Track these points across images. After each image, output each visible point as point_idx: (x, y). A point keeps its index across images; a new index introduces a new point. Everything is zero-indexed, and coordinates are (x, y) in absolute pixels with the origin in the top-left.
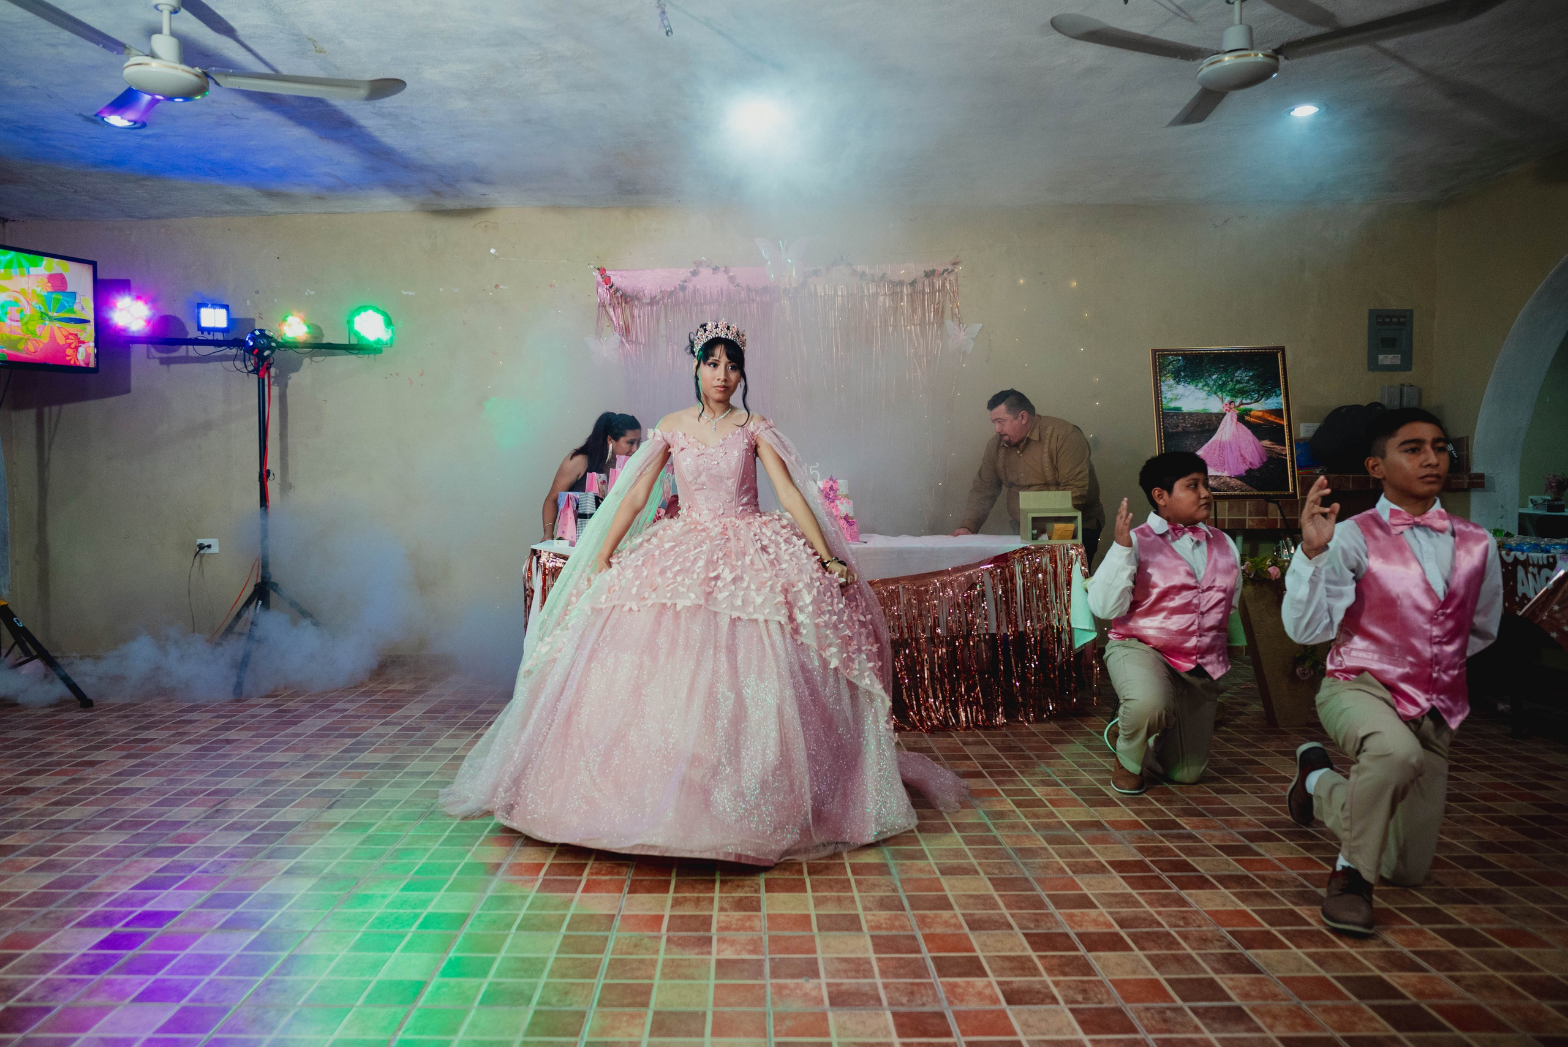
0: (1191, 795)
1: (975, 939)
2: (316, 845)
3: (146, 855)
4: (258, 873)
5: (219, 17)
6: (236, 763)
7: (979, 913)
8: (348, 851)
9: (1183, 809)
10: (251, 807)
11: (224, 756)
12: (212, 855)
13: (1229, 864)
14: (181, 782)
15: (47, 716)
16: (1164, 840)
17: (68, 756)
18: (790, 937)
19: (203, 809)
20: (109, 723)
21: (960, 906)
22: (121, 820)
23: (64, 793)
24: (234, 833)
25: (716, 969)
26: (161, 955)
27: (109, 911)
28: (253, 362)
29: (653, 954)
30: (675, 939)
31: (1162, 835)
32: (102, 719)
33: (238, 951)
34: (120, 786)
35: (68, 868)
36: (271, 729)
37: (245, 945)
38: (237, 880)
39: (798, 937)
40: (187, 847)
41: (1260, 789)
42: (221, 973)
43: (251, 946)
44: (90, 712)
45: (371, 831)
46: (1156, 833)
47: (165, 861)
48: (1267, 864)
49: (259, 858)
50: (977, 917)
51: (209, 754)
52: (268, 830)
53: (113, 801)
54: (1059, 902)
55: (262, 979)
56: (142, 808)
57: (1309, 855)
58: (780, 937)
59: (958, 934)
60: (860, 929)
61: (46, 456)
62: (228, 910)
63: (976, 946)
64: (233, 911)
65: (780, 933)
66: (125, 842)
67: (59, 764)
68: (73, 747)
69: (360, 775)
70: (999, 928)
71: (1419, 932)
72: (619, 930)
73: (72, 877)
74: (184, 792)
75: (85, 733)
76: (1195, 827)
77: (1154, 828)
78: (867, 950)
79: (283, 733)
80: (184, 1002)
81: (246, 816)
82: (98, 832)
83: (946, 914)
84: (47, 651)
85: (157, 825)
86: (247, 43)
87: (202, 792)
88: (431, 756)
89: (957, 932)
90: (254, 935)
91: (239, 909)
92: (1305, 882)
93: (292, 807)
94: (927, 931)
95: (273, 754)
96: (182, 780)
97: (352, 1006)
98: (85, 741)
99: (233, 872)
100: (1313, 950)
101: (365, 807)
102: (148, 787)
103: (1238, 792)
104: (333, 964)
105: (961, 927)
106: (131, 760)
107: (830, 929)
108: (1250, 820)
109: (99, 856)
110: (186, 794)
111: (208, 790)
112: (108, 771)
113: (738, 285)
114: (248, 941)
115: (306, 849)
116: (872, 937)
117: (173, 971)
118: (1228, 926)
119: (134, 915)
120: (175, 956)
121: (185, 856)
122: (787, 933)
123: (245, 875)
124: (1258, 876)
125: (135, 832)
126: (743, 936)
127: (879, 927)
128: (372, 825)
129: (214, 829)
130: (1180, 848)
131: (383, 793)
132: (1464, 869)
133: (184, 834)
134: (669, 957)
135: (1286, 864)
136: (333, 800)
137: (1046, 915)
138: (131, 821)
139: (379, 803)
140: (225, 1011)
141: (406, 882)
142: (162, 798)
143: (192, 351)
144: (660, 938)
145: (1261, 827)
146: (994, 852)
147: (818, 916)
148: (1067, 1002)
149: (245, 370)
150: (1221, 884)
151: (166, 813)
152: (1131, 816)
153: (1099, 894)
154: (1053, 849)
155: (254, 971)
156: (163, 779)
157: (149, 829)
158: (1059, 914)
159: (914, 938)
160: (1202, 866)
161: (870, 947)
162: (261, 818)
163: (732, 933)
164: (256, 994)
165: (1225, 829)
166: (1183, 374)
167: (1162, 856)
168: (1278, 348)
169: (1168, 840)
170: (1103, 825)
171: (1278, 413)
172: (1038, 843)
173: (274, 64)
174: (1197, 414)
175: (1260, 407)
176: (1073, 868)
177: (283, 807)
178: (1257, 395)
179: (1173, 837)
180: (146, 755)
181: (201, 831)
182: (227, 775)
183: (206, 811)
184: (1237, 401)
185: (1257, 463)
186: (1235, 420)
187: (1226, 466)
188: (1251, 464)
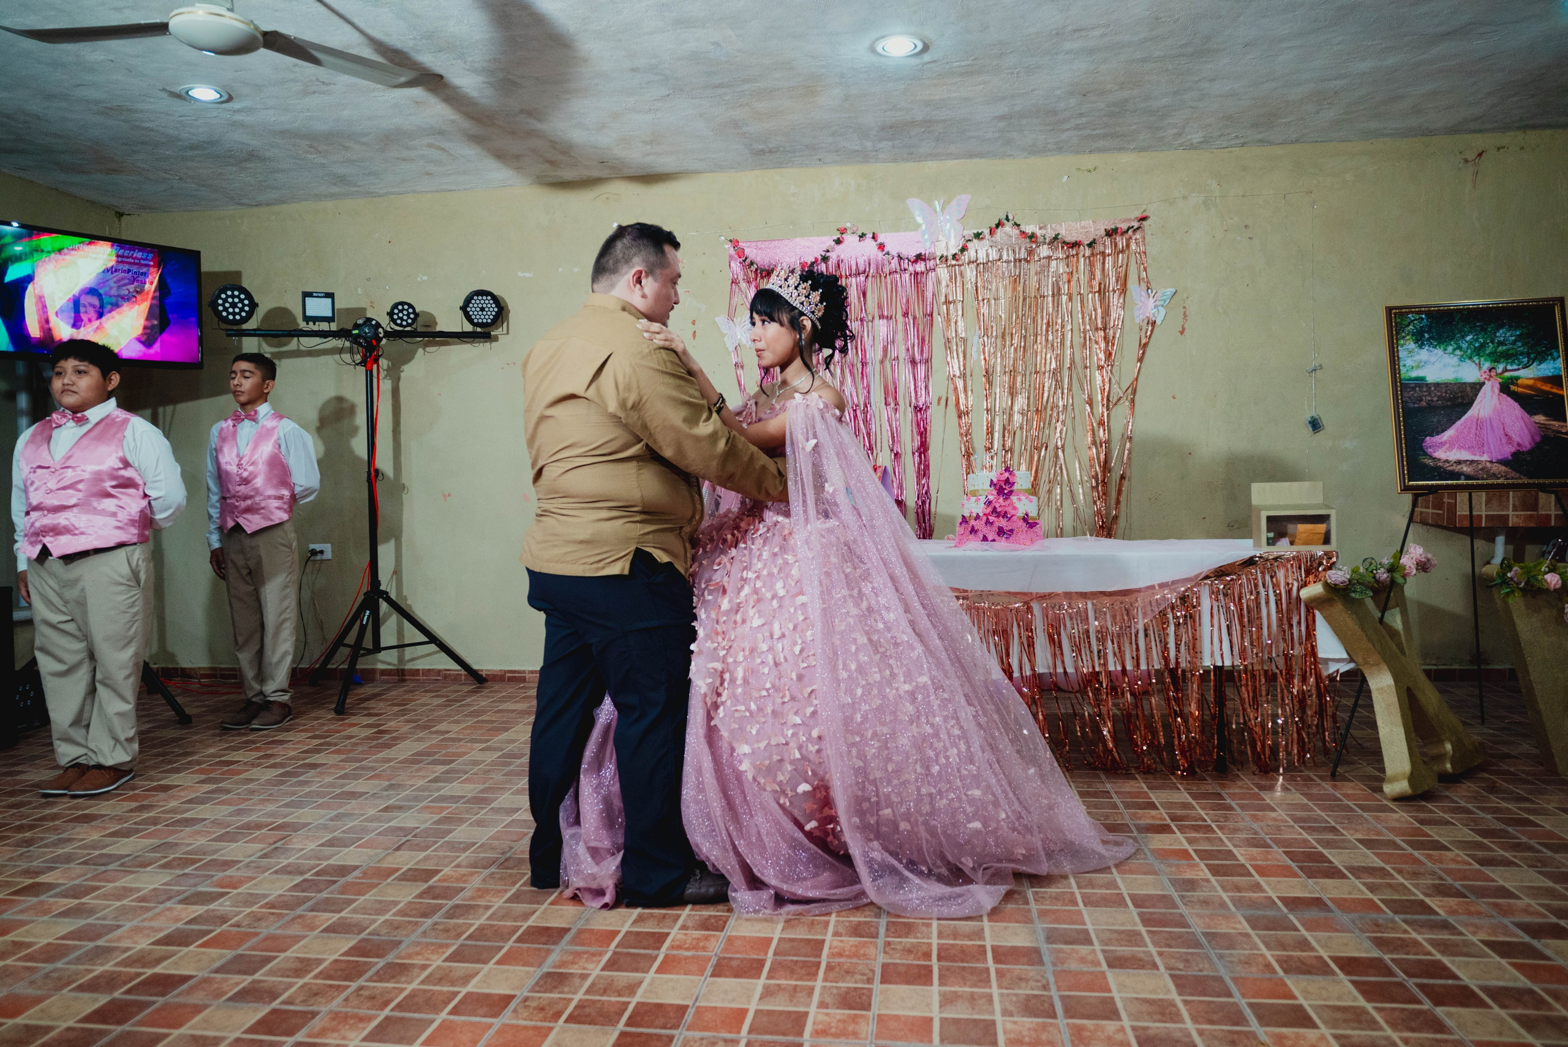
0: (1444, 866)
2: (366, 896)
3: (181, 901)
4: (292, 930)
8: (402, 905)
9: (1434, 886)
10: (312, 846)
16: (1409, 930)
19: (259, 846)
21: (1130, 1015)
22: (173, 857)
24: (285, 877)
31: (1405, 921)
35: (95, 914)
40: (229, 893)
41: (1540, 861)
45: (433, 881)
46: (1397, 918)
49: (300, 910)
52: (323, 875)
54: (1265, 1016)
66: (165, 884)
74: (248, 825)
76: (1452, 912)
77: (1396, 912)
81: (305, 856)
82: (144, 870)
83: (1111, 1026)
85: (203, 866)
87: (264, 826)
93: (356, 847)
95: (357, 782)
99: (266, 928)
101: (435, 850)
102: (213, 818)
108: (1529, 905)
109: (133, 900)
111: (272, 823)
115: (354, 901)
121: (223, 904)
124: (1547, 992)
125: (181, 873)
128: (436, 873)
129: (265, 871)
130: (1433, 942)
133: (232, 877)
136: (404, 840)
137: (1246, 1033)
146: (1180, 937)
147: (942, 1020)
150: (1495, 1000)
151: (220, 850)
152: (1363, 893)
153: (1320, 1006)
154: (1258, 935)
157: (196, 869)
158: (1264, 1034)
163: (828, 1040)
165: (1493, 917)
166: (1426, 335)
167: (1408, 954)
168: (1554, 299)
169: (1415, 930)
170: (1325, 905)
171: (1556, 380)
172: (1238, 926)
173: (349, 17)
174: (1446, 385)
175: (1529, 374)
176: (1285, 966)
177: (346, 846)
178: (1525, 360)
179: (1421, 926)
180: (224, 780)
181: (249, 874)
182: (299, 805)
183: (264, 849)
184: (1500, 368)
185: (1527, 444)
186: (1497, 391)
187: (1485, 448)
188: (1519, 445)
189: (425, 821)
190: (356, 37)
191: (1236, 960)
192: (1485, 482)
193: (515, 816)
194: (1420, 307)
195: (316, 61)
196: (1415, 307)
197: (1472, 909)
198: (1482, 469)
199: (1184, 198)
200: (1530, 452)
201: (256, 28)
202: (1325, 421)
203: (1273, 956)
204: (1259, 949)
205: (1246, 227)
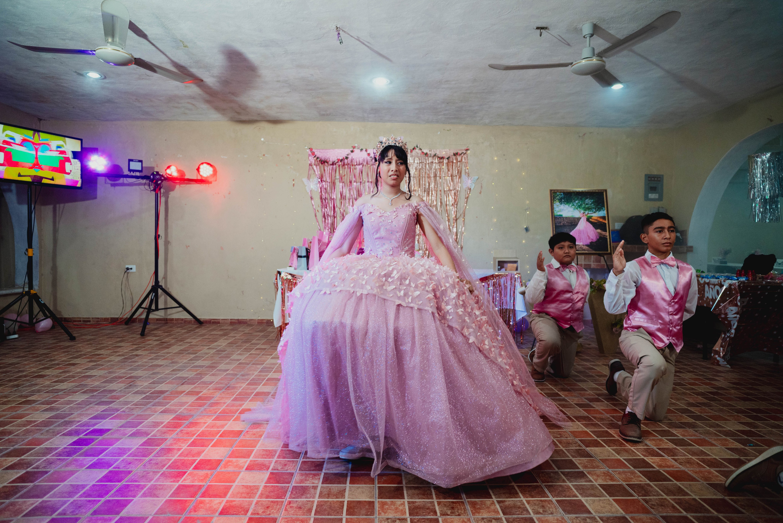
2: (175, 401)
3: (97, 404)
4: (147, 413)
5: (140, 29)
6: (140, 365)
8: (189, 403)
10: (146, 384)
11: (136, 362)
12: (127, 405)
14: (114, 372)
15: (54, 343)
17: (63, 361)
19: (124, 384)
20: (82, 347)
22: (86, 389)
24: (139, 395)
26: (101, 448)
27: (78, 429)
28: (153, 186)
32: (80, 345)
33: (137, 446)
34: (87, 374)
35: (59, 410)
36: (157, 350)
37: (140, 443)
38: (138, 415)
40: (115, 401)
42: (128, 456)
43: (143, 444)
44: (74, 342)
45: (200, 395)
47: (106, 407)
48: (597, 412)
49: (149, 406)
51: (127, 361)
52: (153, 394)
53: (83, 381)
55: (147, 459)
56: (96, 384)
57: (614, 408)
61: (57, 225)
62: (133, 429)
64: (136, 429)
66: (87, 399)
67: (58, 364)
68: (65, 357)
69: (197, 370)
73: (61, 414)
74: (116, 377)
75: (72, 351)
79: (162, 352)
80: (110, 469)
81: (144, 388)
82: (74, 394)
84: (55, 315)
85: (102, 392)
86: (153, 41)
87: (124, 377)
90: (145, 440)
91: (138, 428)
93: (165, 384)
95: (158, 361)
96: (116, 372)
97: (188, 471)
98: (71, 355)
99: (136, 412)
100: (615, 448)
101: (198, 384)
102: (99, 375)
103: (585, 381)
104: (180, 452)
106: (91, 363)
109: (75, 405)
111: (126, 376)
112: (81, 368)
114: (142, 442)
115: (170, 402)
117: (106, 455)
118: (579, 438)
119: (90, 430)
120: (107, 449)
121: (115, 405)
123: (142, 413)
125: (93, 394)
128: (201, 392)
129: (128, 393)
131: (206, 378)
133: (115, 395)
135: (605, 412)
136: (184, 381)
138: (90, 389)
139: (204, 383)
142: (105, 379)
143: (126, 180)
149: (150, 190)
150: (577, 420)
151: (107, 386)
156: (106, 371)
157: (99, 393)
162: (151, 389)
166: (563, 200)
168: (603, 190)
171: (604, 218)
173: (165, 52)
174: (569, 218)
175: (596, 215)
177: (161, 384)
178: (594, 210)
180: (99, 361)
181: (122, 394)
182: (136, 370)
183: (125, 385)
184: (587, 212)
185: (595, 239)
186: (585, 220)
187: (582, 240)
188: (592, 239)
189: (191, 375)
190: (166, 59)
192: (581, 252)
193: (227, 372)
194: (561, 190)
195: (155, 71)
196: (559, 190)
198: (580, 248)
199: (482, 143)
200: (596, 242)
201: (132, 56)
202: (531, 228)
205: (504, 155)
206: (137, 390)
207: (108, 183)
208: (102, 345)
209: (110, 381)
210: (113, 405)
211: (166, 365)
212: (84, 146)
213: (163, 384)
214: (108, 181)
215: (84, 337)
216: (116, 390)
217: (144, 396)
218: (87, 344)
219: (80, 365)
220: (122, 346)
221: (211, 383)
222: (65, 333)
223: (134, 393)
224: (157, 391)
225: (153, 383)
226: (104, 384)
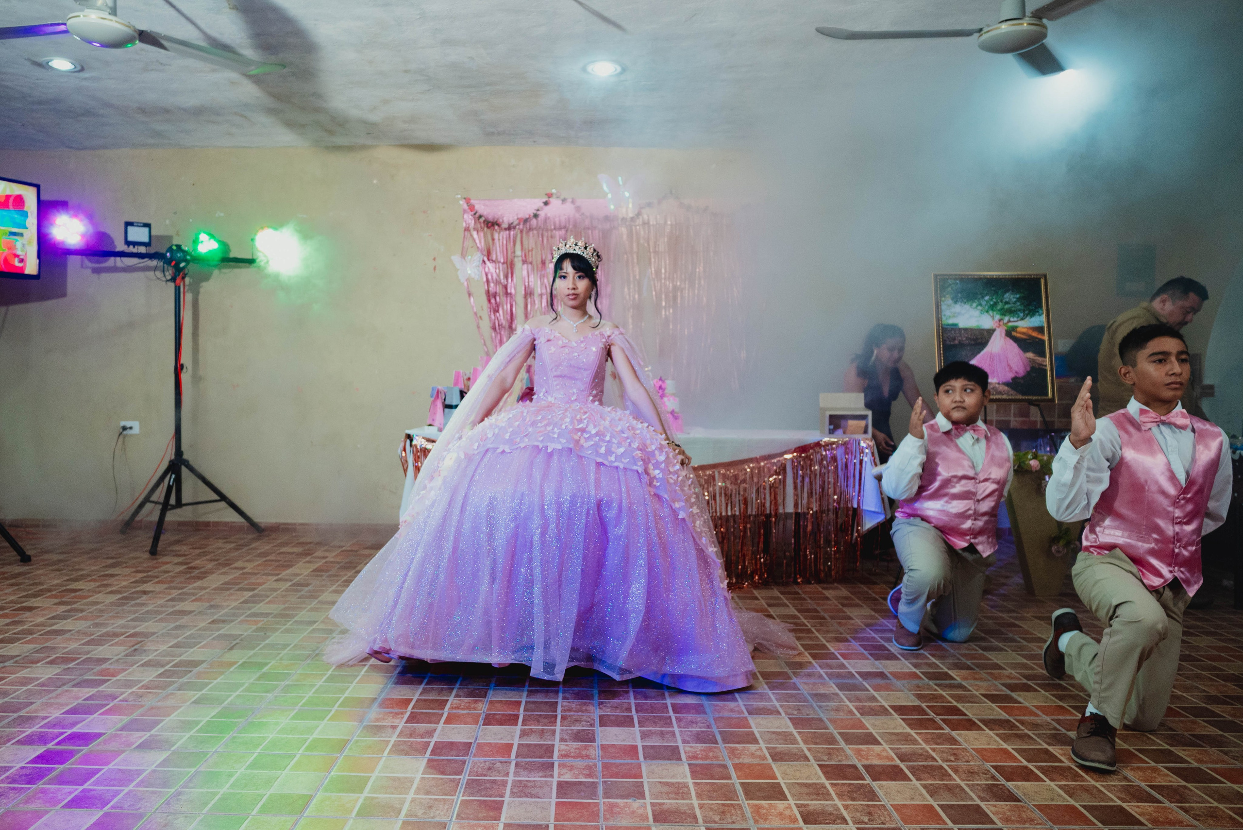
0: (961, 652)
1: (777, 768)
2: (218, 680)
3: (74, 686)
4: (168, 703)
6: (152, 610)
7: (781, 747)
8: (246, 685)
9: (954, 663)
10: (163, 648)
11: (143, 605)
12: (131, 687)
13: (993, 710)
14: (105, 625)
16: (939, 689)
17: (11, 602)
18: (621, 764)
19: (124, 648)
20: (44, 575)
21: (765, 741)
22: (54, 656)
23: (6, 633)
24: (151, 668)
25: (557, 789)
26: (87, 769)
27: (44, 732)
28: (170, 272)
29: (503, 776)
30: (523, 764)
31: (937, 685)
32: (40, 572)
33: (153, 767)
34: (53, 628)
35: (9, 695)
36: (181, 583)
37: (158, 762)
38: (152, 708)
39: (628, 764)
40: (109, 680)
41: (1019, 647)
42: (138, 785)
43: (164, 763)
44: (29, 566)
45: (265, 669)
46: (931, 683)
47: (92, 691)
48: (1026, 711)
49: (170, 690)
50: (778, 750)
51: (128, 603)
52: (178, 667)
53: (48, 640)
54: (849, 739)
55: (173, 790)
56: (73, 647)
57: (1061, 704)
58: (612, 764)
59: (761, 764)
60: (680, 759)
62: (144, 733)
63: (778, 775)
64: (148, 734)
65: (612, 761)
66: (57, 674)
68: (15, 594)
69: (256, 622)
70: (797, 760)
71: (1154, 770)
72: (475, 756)
73: (13, 702)
74: (108, 634)
75: (24, 583)
76: (965, 678)
77: (929, 679)
78: (686, 776)
79: (191, 586)
80: (106, 809)
81: (160, 655)
82: (34, 665)
83: (752, 747)
85: (84, 661)
87: (122, 635)
88: (317, 608)
89: (762, 762)
90: (165, 755)
91: (153, 732)
92: (1058, 726)
93: (199, 648)
94: (736, 761)
95: (183, 604)
96: (107, 623)
97: (249, 814)
98: (25, 590)
99: (148, 702)
100: (1064, 783)
101: (261, 649)
102: (77, 629)
103: (1001, 650)
104: (232, 780)
105: (765, 758)
106: (62, 607)
107: (654, 758)
108: (1011, 673)
109: (35, 686)
110: (109, 636)
111: (127, 632)
112: (43, 615)
113: (583, 214)
114: (161, 760)
115: (210, 683)
116: (689, 765)
117: (97, 783)
118: (992, 762)
119: (66, 735)
120: (99, 770)
121: (109, 687)
122: (618, 761)
123: (159, 704)
124: (1018, 721)
125: (66, 667)
126: (580, 763)
127: (695, 757)
128: (266, 664)
129: (132, 666)
130: (951, 696)
131: (275, 638)
132: (1193, 718)
133: (108, 669)
134: (516, 779)
135: (1041, 711)
136: (234, 643)
137: (837, 749)
138: (62, 657)
139: (272, 646)
140: (141, 816)
141: (295, 712)
142: (89, 638)
143: (120, 262)
144: (510, 763)
145: (1021, 680)
146: (794, 696)
147: (644, 747)
148: (855, 823)
149: (164, 279)
150: (987, 726)
151: (92, 651)
152: (910, 669)
153: (883, 733)
154: (844, 694)
155: (165, 784)
156: (89, 623)
157: (77, 664)
158: (848, 749)
159: (725, 767)
160: (970, 711)
161: (688, 774)
162: (173, 656)
163: (570, 759)
164: (168, 803)
165: (990, 681)
166: (959, 295)
167: (937, 702)
168: (1041, 275)
169: (941, 689)
170: (886, 676)
171: (1040, 330)
172: (831, 689)
174: (971, 330)
175: (1024, 325)
176: (861, 711)
178: (1022, 315)
179: (946, 687)
180: (75, 603)
181: (121, 667)
182: (143, 620)
183: (126, 650)
184: (1006, 319)
185: (1022, 372)
186: (1003, 334)
187: (996, 374)
188: (1016, 372)
189: (247, 630)
191: (830, 708)
194: (956, 275)
196: (952, 275)
197: (977, 676)
203: (853, 706)
204: (844, 702)
206: (147, 659)
207: (87, 267)
208: (81, 573)
209: (98, 642)
210: (105, 687)
211: (200, 612)
212: (42, 198)
213: (195, 648)
214: (87, 262)
215: (46, 556)
216: (109, 659)
217: (161, 670)
218: (53, 570)
219: (41, 610)
220: (117, 575)
221: (285, 646)
222: (11, 549)
223: (142, 665)
224: (185, 661)
225: (177, 646)
226: (87, 648)
